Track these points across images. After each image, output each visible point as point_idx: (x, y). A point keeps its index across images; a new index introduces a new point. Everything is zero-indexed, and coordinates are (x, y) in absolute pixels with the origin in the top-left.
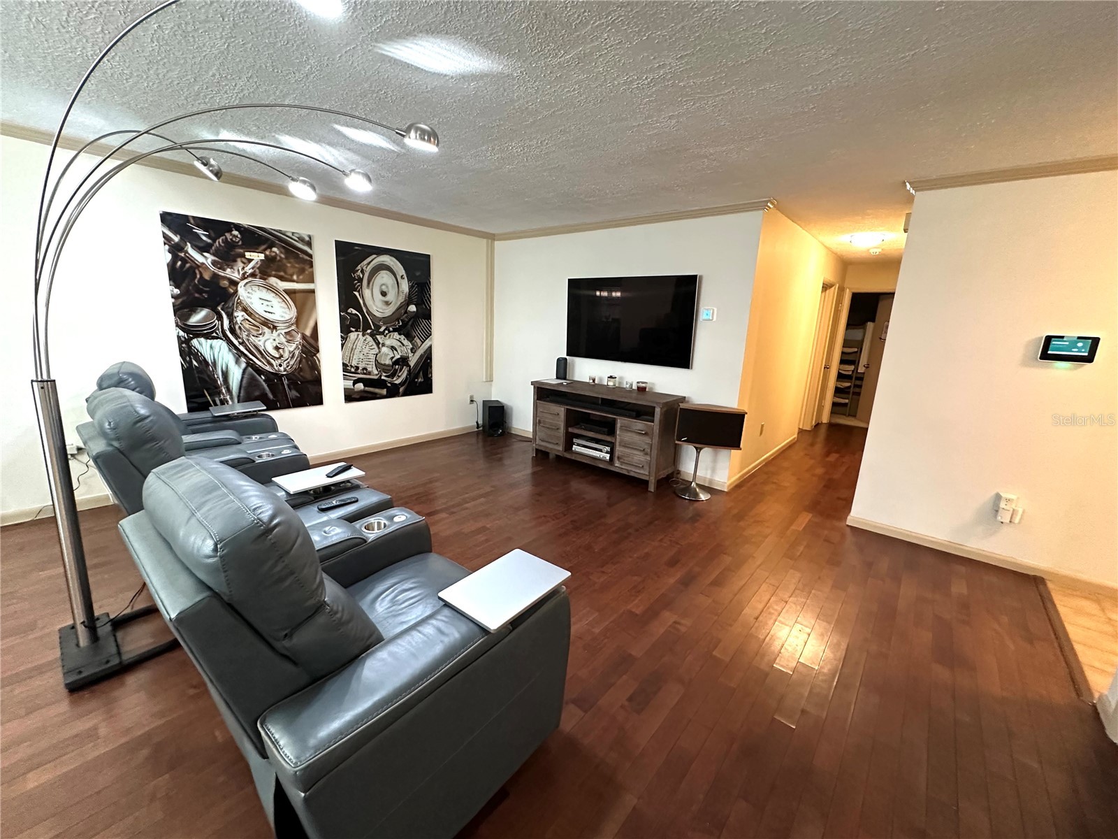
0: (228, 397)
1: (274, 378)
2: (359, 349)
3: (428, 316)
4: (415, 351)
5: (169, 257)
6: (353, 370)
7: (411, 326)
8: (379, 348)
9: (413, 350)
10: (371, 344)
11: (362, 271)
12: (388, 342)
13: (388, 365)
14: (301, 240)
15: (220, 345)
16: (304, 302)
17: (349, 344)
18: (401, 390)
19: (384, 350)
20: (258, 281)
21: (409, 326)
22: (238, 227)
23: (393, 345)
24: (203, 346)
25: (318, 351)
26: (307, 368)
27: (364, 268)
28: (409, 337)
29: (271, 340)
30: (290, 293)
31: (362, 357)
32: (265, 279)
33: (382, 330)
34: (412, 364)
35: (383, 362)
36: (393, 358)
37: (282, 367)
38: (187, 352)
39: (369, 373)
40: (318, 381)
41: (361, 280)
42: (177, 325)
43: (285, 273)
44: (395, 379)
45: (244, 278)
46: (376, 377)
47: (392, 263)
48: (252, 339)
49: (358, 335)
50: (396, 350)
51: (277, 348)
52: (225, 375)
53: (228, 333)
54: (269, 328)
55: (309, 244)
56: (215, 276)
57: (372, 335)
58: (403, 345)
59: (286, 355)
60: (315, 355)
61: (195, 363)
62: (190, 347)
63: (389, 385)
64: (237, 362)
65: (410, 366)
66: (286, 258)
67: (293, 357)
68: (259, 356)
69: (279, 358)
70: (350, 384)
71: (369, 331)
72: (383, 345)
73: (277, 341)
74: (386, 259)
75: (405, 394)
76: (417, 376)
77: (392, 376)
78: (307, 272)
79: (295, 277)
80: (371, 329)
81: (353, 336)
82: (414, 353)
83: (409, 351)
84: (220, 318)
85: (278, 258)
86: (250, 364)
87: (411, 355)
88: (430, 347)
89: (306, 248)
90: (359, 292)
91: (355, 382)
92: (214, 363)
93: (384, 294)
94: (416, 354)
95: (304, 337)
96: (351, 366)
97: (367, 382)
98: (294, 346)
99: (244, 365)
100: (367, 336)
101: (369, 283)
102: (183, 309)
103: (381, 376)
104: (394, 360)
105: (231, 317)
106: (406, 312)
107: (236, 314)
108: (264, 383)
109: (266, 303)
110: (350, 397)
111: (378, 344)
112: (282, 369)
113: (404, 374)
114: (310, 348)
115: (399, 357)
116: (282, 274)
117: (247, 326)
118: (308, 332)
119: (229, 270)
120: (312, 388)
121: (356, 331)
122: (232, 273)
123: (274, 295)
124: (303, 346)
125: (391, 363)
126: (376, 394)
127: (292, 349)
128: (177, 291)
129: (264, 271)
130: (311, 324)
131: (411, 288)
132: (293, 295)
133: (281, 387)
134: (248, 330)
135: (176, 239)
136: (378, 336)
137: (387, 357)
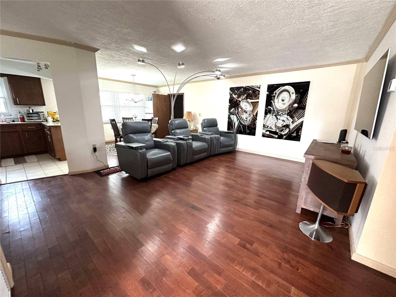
0: (234, 129)
1: (244, 126)
2: (270, 120)
3: (304, 108)
4: (294, 123)
5: (230, 97)
6: (266, 127)
7: (294, 112)
8: (277, 120)
9: (293, 122)
10: (274, 119)
11: (276, 94)
12: (282, 118)
13: (280, 127)
14: (258, 87)
15: (235, 116)
16: (255, 105)
17: (267, 118)
18: (284, 137)
19: (279, 121)
20: (245, 100)
21: (292, 112)
22: (243, 87)
23: (285, 119)
24: (232, 116)
25: (256, 120)
26: (253, 124)
27: (277, 92)
28: (292, 117)
29: (245, 116)
30: (252, 103)
31: (271, 123)
32: (246, 100)
33: (279, 114)
34: (291, 127)
35: (278, 126)
36: (282, 124)
37: (247, 123)
38: (229, 118)
39: (272, 129)
40: (255, 129)
41: (274, 97)
42: (229, 112)
43: (252, 97)
44: (282, 132)
45: (242, 100)
46: (274, 131)
47: (289, 88)
48: (241, 115)
49: (270, 115)
50: (285, 121)
51: (246, 118)
52: (235, 124)
53: (237, 114)
54: (245, 113)
55: (259, 88)
56: (237, 100)
57: (275, 116)
58: (288, 120)
59: (248, 120)
60: (256, 121)
61: (230, 120)
62: (230, 117)
63: (279, 134)
64: (237, 121)
65: (290, 129)
66: (253, 93)
67: (249, 121)
68: (242, 120)
69: (246, 121)
70: (264, 131)
71: (274, 114)
72: (279, 119)
73: (247, 116)
74: (287, 87)
75: (285, 139)
76: (293, 133)
77: (282, 131)
78: (257, 96)
79: (254, 98)
80: (275, 113)
81: (268, 116)
82: (293, 123)
83: (291, 122)
84: (236, 110)
85: (251, 93)
86: (240, 122)
87: (291, 124)
88: (303, 122)
89: (258, 89)
90: (273, 101)
91: (266, 131)
92: (233, 121)
93: (283, 100)
94: (294, 124)
95: (253, 115)
96: (266, 126)
97: (271, 132)
98: (251, 118)
99: (238, 122)
100: (273, 116)
101: (277, 97)
102: (230, 109)
103: (276, 130)
104: (283, 125)
105: (238, 110)
106: (292, 107)
107: (239, 109)
108: (242, 127)
109: (246, 106)
110: (264, 135)
111: (277, 119)
112: (246, 124)
113: (287, 131)
114: (255, 119)
115: (286, 124)
116: (251, 98)
117: (241, 112)
118: (255, 114)
119: (239, 98)
120: (253, 130)
121: (270, 114)
122: (240, 99)
123: (248, 104)
124: (253, 118)
125: (281, 126)
126: (273, 136)
127: (250, 119)
128: (230, 104)
129: (247, 98)
130: (256, 112)
131: (296, 97)
132: (253, 104)
133: (245, 129)
134: (241, 113)
135: (231, 93)
136: (277, 116)
137: (280, 124)
